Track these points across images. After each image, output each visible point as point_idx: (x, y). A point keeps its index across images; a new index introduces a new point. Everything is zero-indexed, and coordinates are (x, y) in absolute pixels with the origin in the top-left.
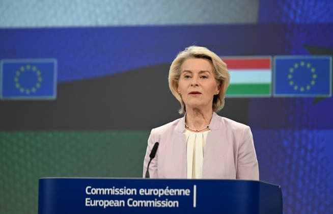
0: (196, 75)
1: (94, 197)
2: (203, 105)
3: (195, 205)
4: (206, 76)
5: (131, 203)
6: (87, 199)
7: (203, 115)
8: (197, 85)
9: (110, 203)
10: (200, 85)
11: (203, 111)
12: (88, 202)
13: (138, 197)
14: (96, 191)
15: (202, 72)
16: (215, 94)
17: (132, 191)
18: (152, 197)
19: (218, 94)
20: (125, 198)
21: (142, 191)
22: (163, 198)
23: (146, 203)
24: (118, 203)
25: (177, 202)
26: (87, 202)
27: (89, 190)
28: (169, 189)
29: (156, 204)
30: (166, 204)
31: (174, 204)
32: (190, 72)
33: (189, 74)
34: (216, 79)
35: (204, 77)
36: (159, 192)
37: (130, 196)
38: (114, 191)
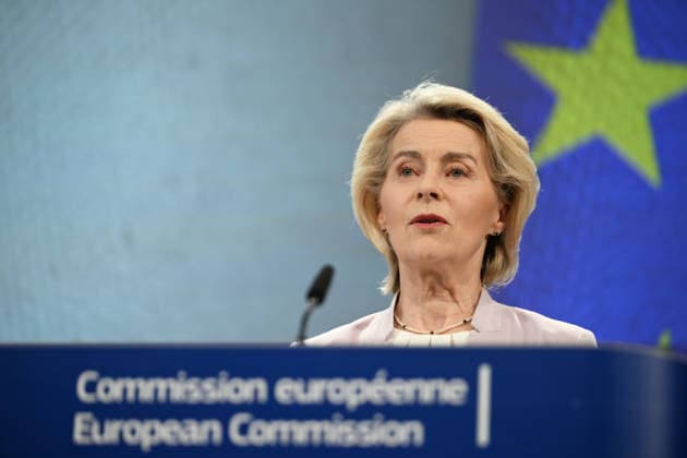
0: (432, 167)
1: (104, 412)
2: (452, 259)
3: (483, 435)
4: (466, 170)
5: (244, 429)
6: (79, 417)
7: (452, 293)
8: (434, 196)
9: (167, 432)
10: (446, 197)
11: (454, 281)
12: (83, 429)
13: (269, 410)
14: (114, 390)
15: (451, 157)
16: (491, 231)
17: (248, 389)
18: (324, 411)
19: (499, 232)
20: (222, 412)
21: (287, 390)
22: (365, 412)
23: (301, 432)
24: (196, 433)
25: (418, 427)
26: (79, 428)
27: (91, 387)
28: (389, 378)
29: (338, 433)
30: (376, 434)
31: (406, 433)
32: (415, 155)
33: (413, 165)
34: (495, 182)
35: (457, 173)
36: (350, 392)
37: (243, 407)
38: (180, 389)
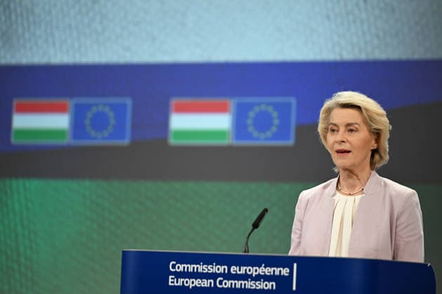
0: (342, 129)
1: (179, 275)
3: (294, 288)
4: (355, 129)
5: (221, 283)
6: (170, 277)
7: (357, 176)
8: (343, 142)
9: (197, 283)
10: (348, 141)
11: (357, 171)
12: (172, 281)
13: (229, 276)
14: (181, 268)
15: (349, 125)
16: (372, 148)
17: (222, 269)
18: (245, 277)
19: (375, 148)
20: (214, 276)
21: (234, 269)
22: (258, 278)
23: (238, 284)
24: (206, 283)
25: (274, 284)
26: (170, 280)
27: (174, 266)
28: (265, 267)
29: (250, 285)
30: (261, 285)
31: (270, 285)
32: (335, 125)
33: (335, 128)
34: (370, 131)
35: (352, 130)
36: (253, 271)
37: (220, 275)
38: (201, 268)
